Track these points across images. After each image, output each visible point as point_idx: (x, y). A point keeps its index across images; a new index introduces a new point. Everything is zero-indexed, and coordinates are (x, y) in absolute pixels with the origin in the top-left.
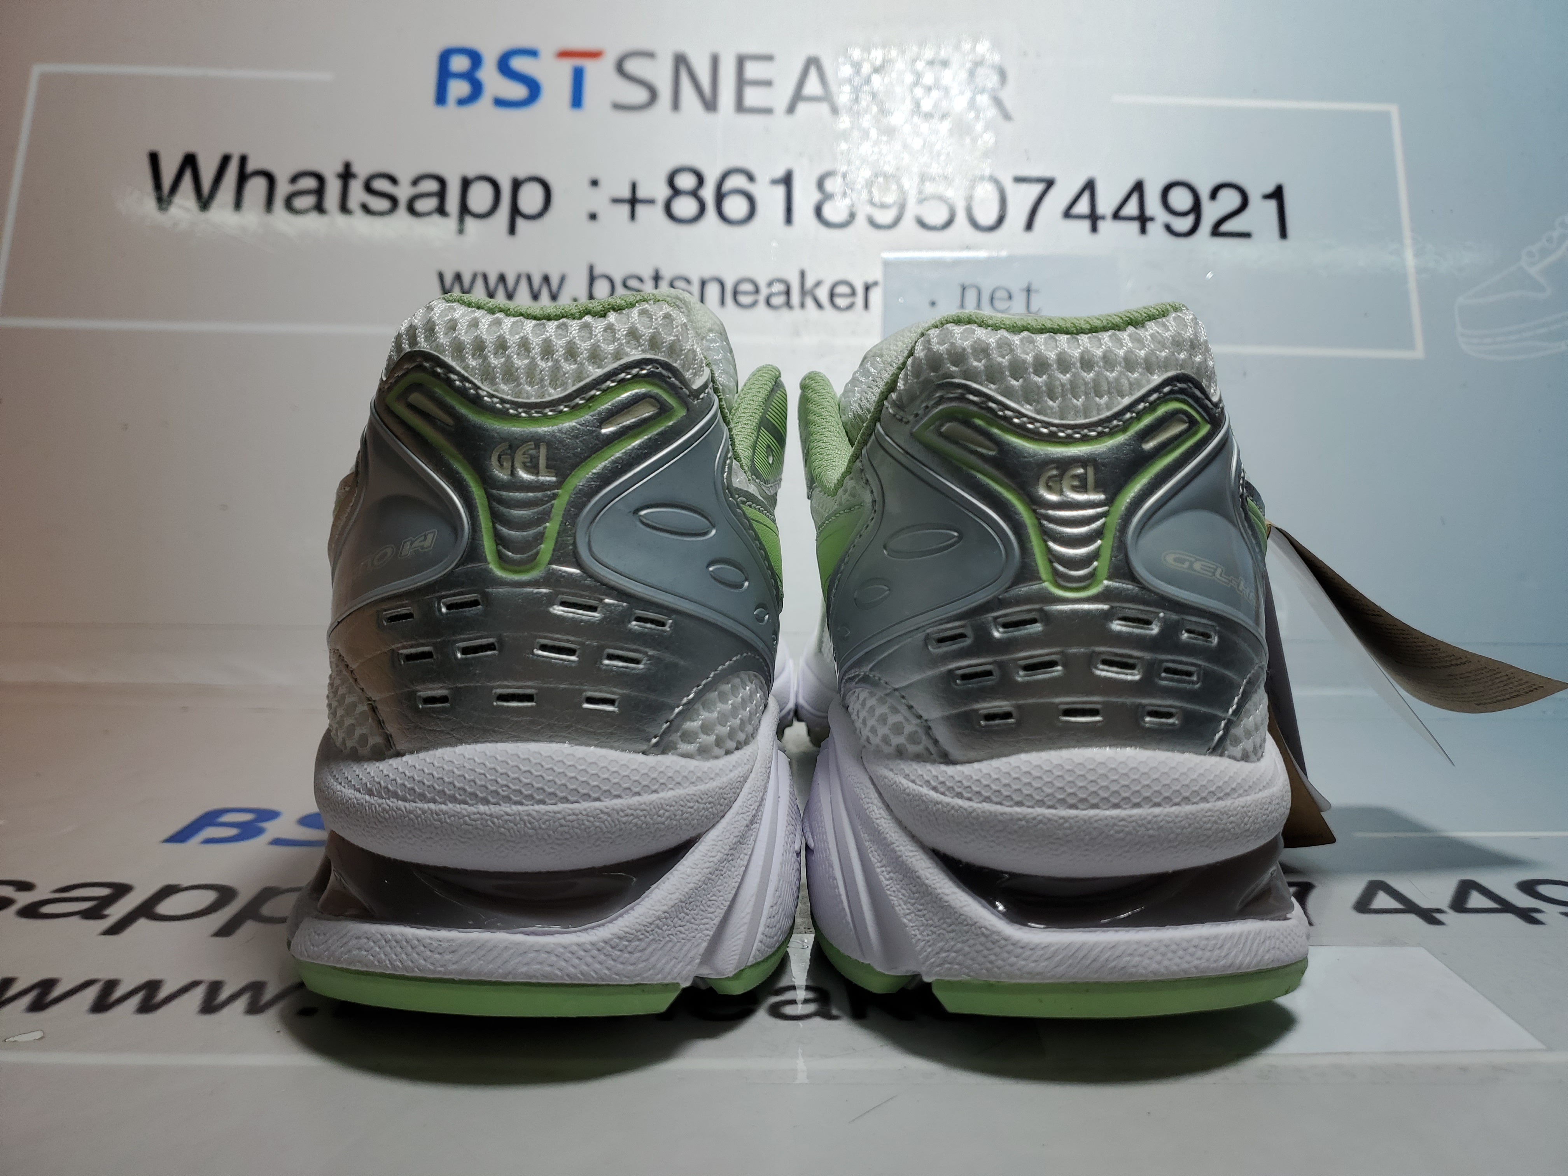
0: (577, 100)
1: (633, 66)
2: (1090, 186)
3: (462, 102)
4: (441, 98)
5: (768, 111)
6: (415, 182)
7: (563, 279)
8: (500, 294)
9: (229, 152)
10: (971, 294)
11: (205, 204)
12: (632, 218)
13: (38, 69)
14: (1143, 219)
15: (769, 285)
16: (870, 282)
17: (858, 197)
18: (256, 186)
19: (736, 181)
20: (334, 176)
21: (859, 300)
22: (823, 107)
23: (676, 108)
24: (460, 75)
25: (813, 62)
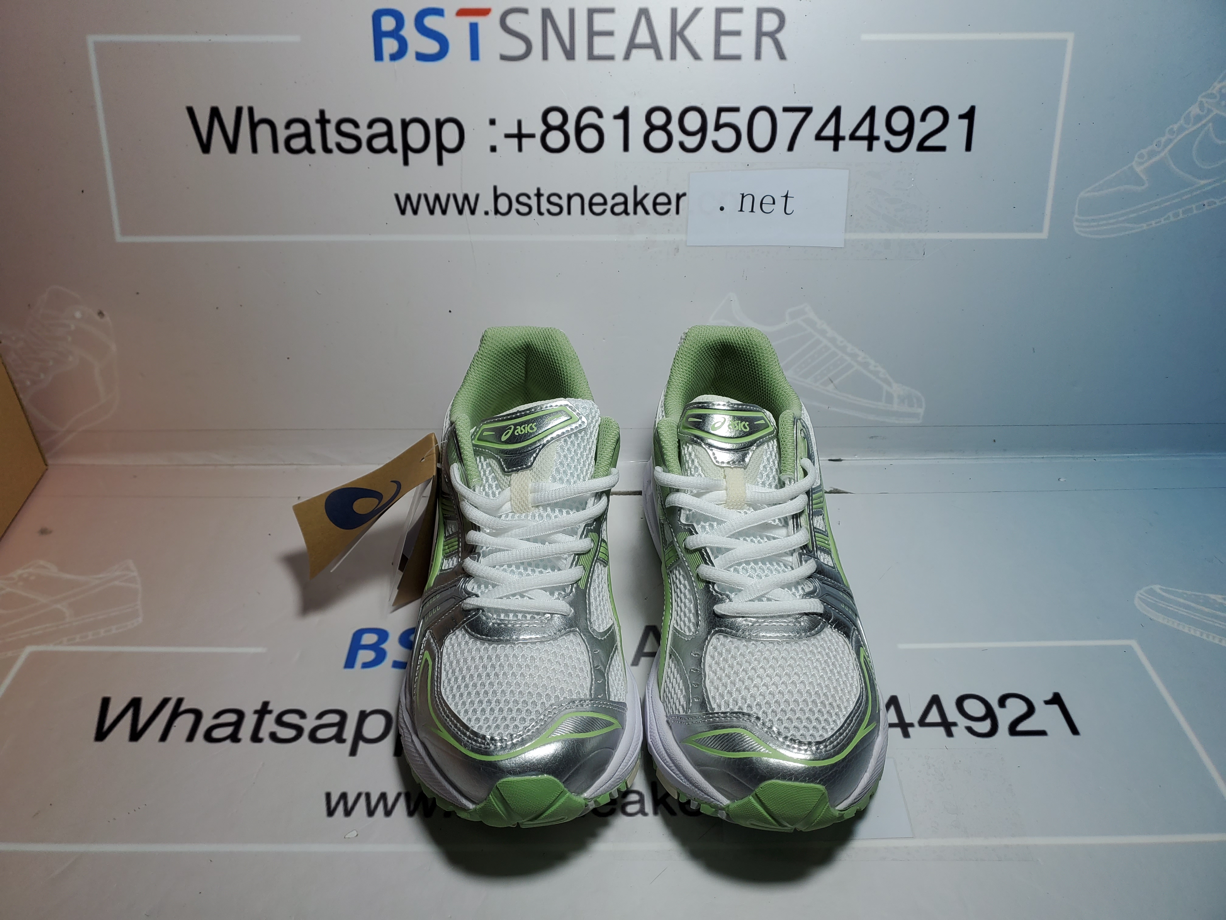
0: (475, 55)
1: (512, 21)
2: (837, 113)
3: (394, 57)
4: (379, 56)
5: (611, 58)
6: (370, 125)
7: (477, 197)
8: (438, 210)
9: (239, 105)
10: (748, 201)
11: (232, 147)
12: (520, 149)
13: (91, 40)
14: (871, 138)
15: (613, 198)
16: (681, 193)
17: (674, 127)
18: (263, 131)
19: (589, 118)
20: (314, 121)
21: (673, 207)
22: (651, 53)
23: (545, 57)
24: (389, 34)
25: (644, 13)
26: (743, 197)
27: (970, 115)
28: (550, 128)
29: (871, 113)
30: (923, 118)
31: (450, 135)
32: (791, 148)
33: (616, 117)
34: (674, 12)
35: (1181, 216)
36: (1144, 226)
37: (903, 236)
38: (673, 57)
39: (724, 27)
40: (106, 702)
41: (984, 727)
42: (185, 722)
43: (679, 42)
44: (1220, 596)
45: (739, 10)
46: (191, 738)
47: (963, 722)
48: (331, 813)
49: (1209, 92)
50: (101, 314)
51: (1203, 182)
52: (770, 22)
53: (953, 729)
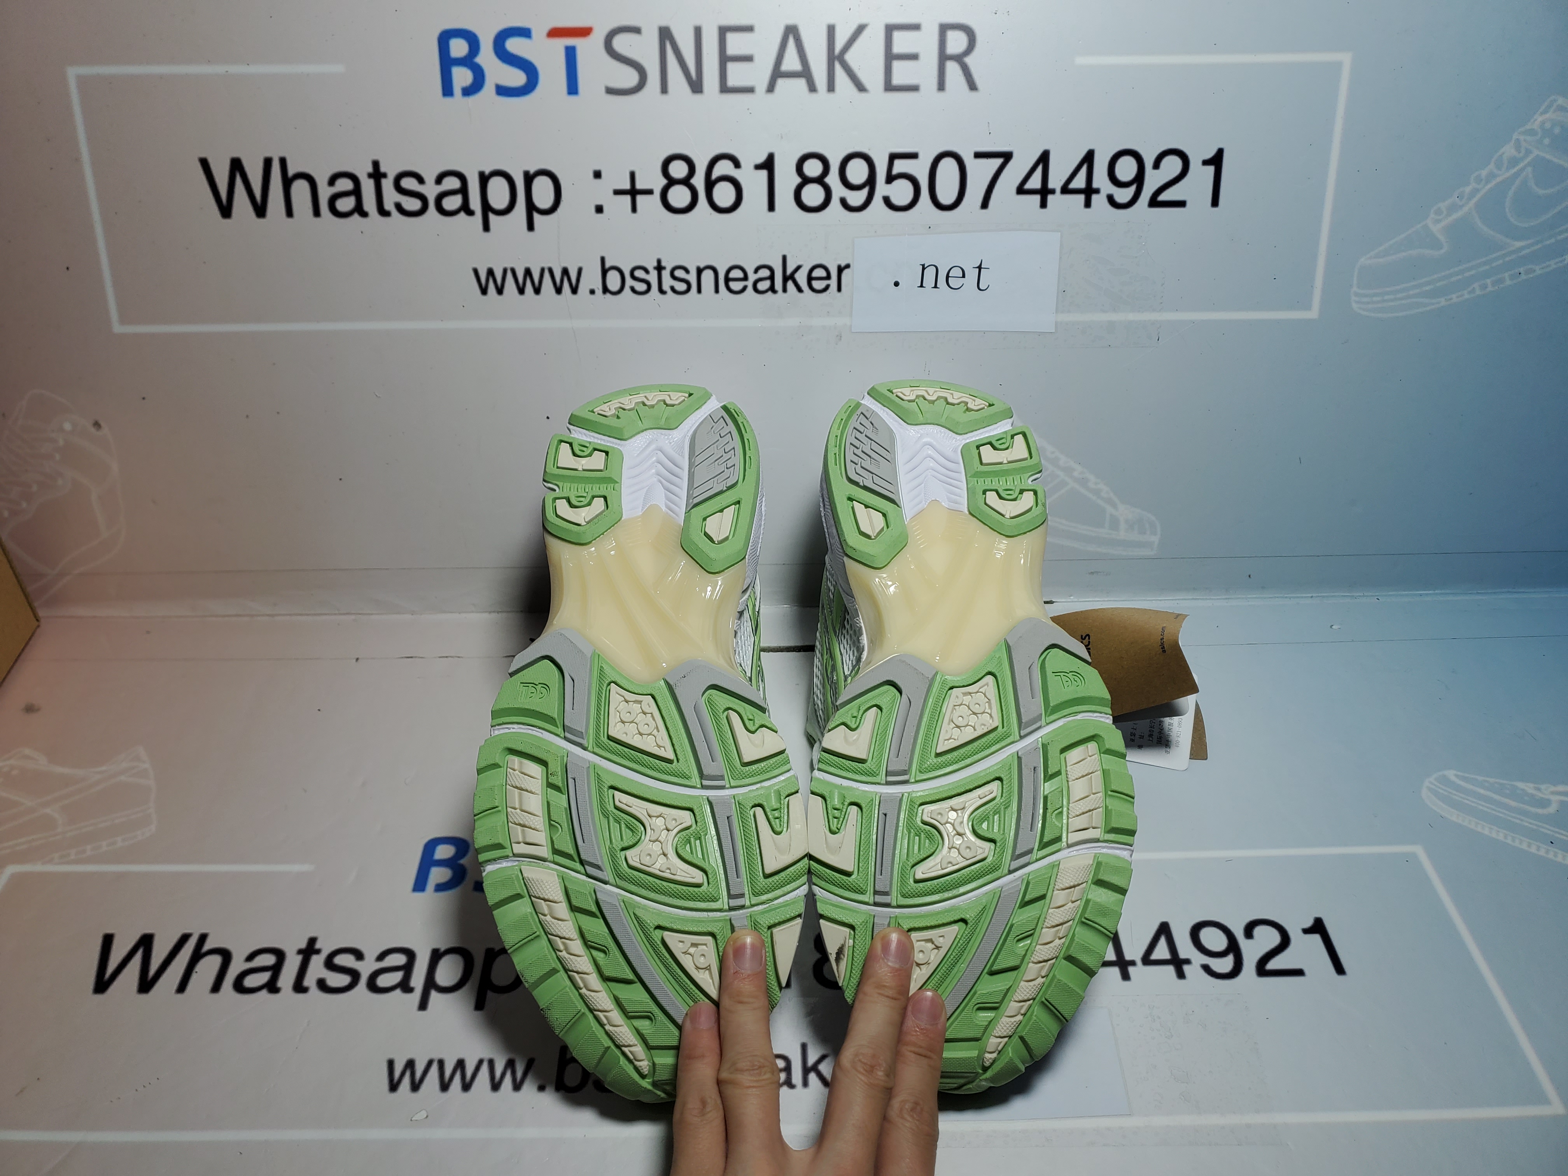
0: (573, 88)
1: (621, 43)
2: (1044, 158)
3: (467, 92)
4: (447, 90)
5: (750, 90)
6: (439, 180)
7: (580, 271)
8: (529, 288)
9: (268, 155)
10: (930, 273)
11: (260, 210)
12: (634, 209)
13: (73, 73)
14: (1089, 192)
15: (756, 271)
16: (843, 265)
17: (833, 180)
18: (300, 189)
19: (723, 168)
20: (366, 176)
21: (833, 282)
22: (802, 83)
23: (664, 90)
24: (461, 62)
25: (791, 31)
26: (924, 269)
27: (1216, 161)
28: (671, 182)
29: (1089, 158)
30: (1156, 165)
31: (543, 191)
32: (985, 205)
33: (758, 167)
34: (831, 30)
35: (1490, 289)
36: (1443, 302)
37: (1131, 317)
38: (831, 88)
39: (897, 49)
40: (108, 941)
41: (1225, 965)
42: (210, 966)
43: (838, 69)
44: (1532, 785)
45: (916, 27)
46: (216, 988)
47: (1199, 959)
48: (394, 1087)
49: (1528, 127)
50: (97, 425)
51: (1519, 244)
52: (956, 42)
53: (1186, 968)
